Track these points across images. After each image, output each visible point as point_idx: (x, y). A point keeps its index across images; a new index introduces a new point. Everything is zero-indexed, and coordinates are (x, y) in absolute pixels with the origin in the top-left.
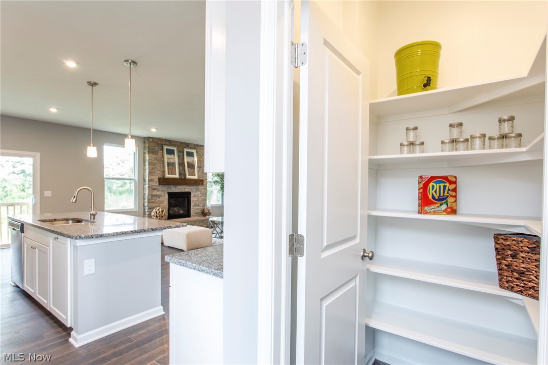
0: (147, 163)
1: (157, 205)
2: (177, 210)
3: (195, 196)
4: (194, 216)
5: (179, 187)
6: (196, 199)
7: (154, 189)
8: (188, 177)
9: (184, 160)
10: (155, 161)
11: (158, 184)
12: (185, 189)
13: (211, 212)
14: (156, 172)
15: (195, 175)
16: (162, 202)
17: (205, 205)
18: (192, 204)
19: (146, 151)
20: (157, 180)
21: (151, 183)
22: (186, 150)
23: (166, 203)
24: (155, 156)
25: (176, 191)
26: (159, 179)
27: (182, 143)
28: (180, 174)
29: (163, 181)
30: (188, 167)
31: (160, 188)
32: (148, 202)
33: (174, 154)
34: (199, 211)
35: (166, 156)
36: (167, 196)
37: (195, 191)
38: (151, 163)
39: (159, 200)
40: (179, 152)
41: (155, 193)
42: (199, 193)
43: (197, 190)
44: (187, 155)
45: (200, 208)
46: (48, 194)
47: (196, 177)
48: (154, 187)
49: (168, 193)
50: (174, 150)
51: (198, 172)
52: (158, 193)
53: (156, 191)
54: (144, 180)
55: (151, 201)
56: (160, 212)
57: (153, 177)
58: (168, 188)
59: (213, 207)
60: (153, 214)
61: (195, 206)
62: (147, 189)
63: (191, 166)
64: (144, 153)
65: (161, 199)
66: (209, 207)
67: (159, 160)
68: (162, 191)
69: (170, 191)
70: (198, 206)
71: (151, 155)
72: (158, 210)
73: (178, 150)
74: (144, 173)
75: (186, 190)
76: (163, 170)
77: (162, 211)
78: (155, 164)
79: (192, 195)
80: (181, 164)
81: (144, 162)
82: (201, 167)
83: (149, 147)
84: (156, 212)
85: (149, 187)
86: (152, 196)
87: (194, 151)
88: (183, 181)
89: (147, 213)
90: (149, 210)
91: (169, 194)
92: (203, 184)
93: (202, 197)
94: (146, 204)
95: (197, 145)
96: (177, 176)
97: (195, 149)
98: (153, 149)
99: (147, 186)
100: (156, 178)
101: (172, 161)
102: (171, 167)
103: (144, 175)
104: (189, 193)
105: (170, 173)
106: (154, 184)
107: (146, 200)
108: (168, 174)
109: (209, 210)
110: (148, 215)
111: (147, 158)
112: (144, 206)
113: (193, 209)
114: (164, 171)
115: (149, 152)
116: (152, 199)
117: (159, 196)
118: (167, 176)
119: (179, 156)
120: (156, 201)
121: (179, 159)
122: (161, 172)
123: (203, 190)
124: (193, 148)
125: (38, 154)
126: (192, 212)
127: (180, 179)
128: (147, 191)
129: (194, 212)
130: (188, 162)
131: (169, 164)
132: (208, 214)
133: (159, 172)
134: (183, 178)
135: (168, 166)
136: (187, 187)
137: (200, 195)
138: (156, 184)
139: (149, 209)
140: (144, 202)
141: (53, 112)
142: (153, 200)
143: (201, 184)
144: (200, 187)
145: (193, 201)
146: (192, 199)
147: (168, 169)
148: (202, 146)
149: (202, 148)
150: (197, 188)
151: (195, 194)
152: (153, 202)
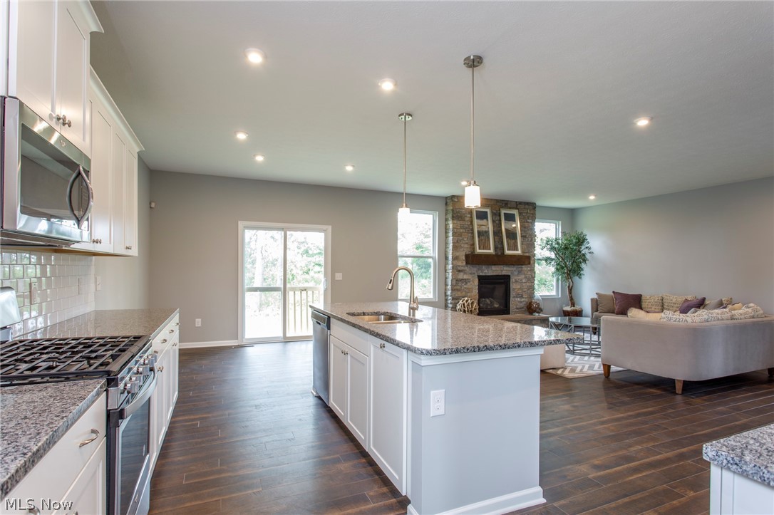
0: (450, 234)
1: (464, 294)
2: (489, 303)
3: (516, 281)
4: (516, 313)
5: (494, 268)
6: (519, 287)
7: (459, 271)
8: (507, 252)
9: (501, 227)
10: (461, 230)
11: (465, 263)
12: (502, 271)
13: (542, 306)
14: (463, 245)
15: (517, 250)
16: (470, 290)
17: (531, 295)
18: (513, 294)
19: (450, 216)
20: (464, 259)
21: (455, 262)
22: (503, 211)
23: (476, 291)
24: (461, 222)
25: (489, 274)
26: (467, 256)
27: (497, 201)
28: (496, 248)
29: (473, 259)
30: (507, 237)
31: (467, 269)
32: (452, 290)
33: (487, 218)
34: (522, 305)
35: (476, 221)
36: (475, 283)
37: (516, 274)
38: (456, 233)
39: (466, 286)
40: (493, 214)
41: (461, 276)
42: (523, 276)
43: (520, 272)
44: (505, 220)
45: (525, 300)
46: (339, 276)
47: (519, 252)
48: (459, 269)
49: (479, 277)
50: (487, 212)
51: (522, 244)
52: (465, 277)
53: (462, 273)
54: (446, 258)
55: (455, 287)
56: (468, 305)
57: (458, 254)
58: (479, 269)
59: (545, 299)
60: (458, 307)
61: (517, 297)
62: (451, 271)
63: (512, 235)
64: (446, 220)
65: (469, 285)
66: (538, 300)
67: (466, 228)
68: (471, 274)
69: (481, 274)
70: (522, 297)
71: (455, 221)
72: (467, 301)
73: (492, 212)
74: (446, 247)
75: (504, 273)
76: (471, 243)
77: (472, 303)
78: (460, 235)
79: (513, 280)
80: (498, 233)
81: (446, 233)
82: (525, 237)
83: (453, 210)
84: (464, 304)
85: (453, 267)
86: (457, 280)
87: (515, 212)
88: (500, 259)
89: (450, 306)
90: (453, 302)
92: (529, 263)
93: (528, 284)
94: (449, 293)
95: (520, 203)
96: (492, 251)
97: (516, 208)
98: (458, 212)
99: (450, 266)
100: (462, 255)
101: (484, 228)
102: (483, 238)
103: (446, 251)
104: (508, 277)
105: (482, 247)
106: (460, 264)
107: (449, 287)
108: (480, 249)
109: (538, 304)
110: (452, 308)
111: (451, 226)
112: (446, 295)
113: (515, 302)
114: (473, 244)
115: (453, 218)
116: (457, 285)
117: (466, 281)
118: (478, 251)
119: (493, 221)
120: (463, 288)
121: (494, 226)
122: (469, 246)
123: (529, 273)
124: (513, 208)
125: (330, 228)
126: (512, 307)
127: (496, 255)
128: (451, 274)
129: (515, 307)
130: (506, 230)
131: (479, 233)
132: (538, 310)
133: (466, 246)
134: (500, 254)
135: (479, 237)
136: (505, 268)
137: (524, 281)
138: (462, 263)
139: (453, 299)
140: (446, 290)
141: (349, 171)
142: (458, 287)
143: (527, 263)
144: (525, 268)
145: (514, 289)
146: (513, 286)
147: (479, 241)
148: (528, 204)
149: (527, 206)
150: (520, 269)
151: (517, 278)
152: (458, 290)
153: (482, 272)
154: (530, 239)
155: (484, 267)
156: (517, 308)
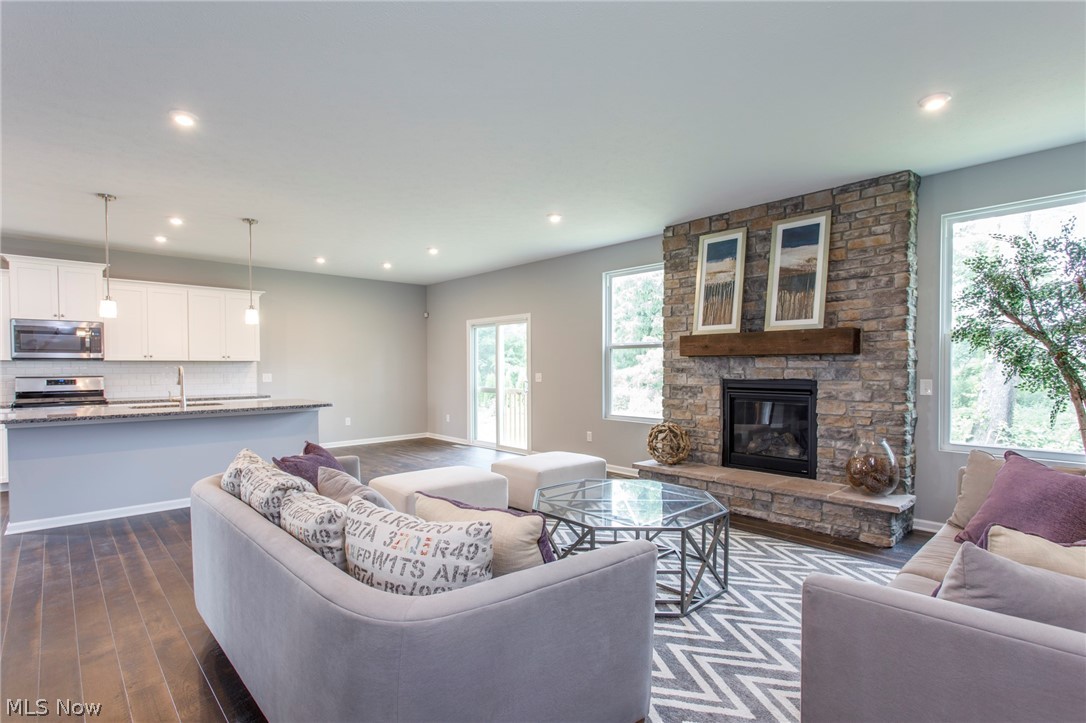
1: (689, 416)
3: (830, 397)
5: (759, 363)
6: (841, 412)
7: (679, 371)
8: (775, 325)
9: (767, 266)
10: (682, 291)
11: (681, 355)
12: (783, 369)
14: (684, 319)
15: (808, 315)
16: (701, 409)
21: (670, 353)
22: (782, 227)
23: (713, 413)
24: (682, 275)
26: (682, 341)
28: (746, 318)
30: (782, 287)
31: (696, 366)
33: (734, 254)
35: (704, 267)
36: (716, 392)
37: (833, 377)
38: (670, 298)
39: (691, 401)
41: (682, 380)
43: (840, 375)
44: (785, 245)
46: (539, 377)
47: (815, 322)
48: (677, 365)
49: (722, 382)
50: (733, 241)
52: (692, 382)
53: (684, 375)
57: (675, 337)
58: (720, 367)
61: (832, 437)
63: (797, 281)
65: (700, 400)
68: (705, 375)
69: (726, 376)
71: (670, 276)
73: (753, 237)
75: (789, 374)
79: (822, 393)
83: (665, 255)
85: (665, 363)
86: (675, 388)
87: (821, 218)
91: (727, 386)
93: (875, 406)
96: (736, 325)
97: (826, 208)
98: (676, 256)
101: (721, 278)
102: (716, 299)
104: (809, 386)
108: (704, 323)
113: (831, 451)
115: (667, 270)
116: (673, 396)
117: (693, 391)
118: (701, 329)
119: (749, 258)
120: (685, 404)
121: (748, 269)
123: (883, 376)
124: (816, 210)
125: (529, 315)
126: (824, 459)
129: (832, 461)
130: (783, 271)
131: (710, 291)
135: (706, 299)
136: (791, 364)
137: (858, 397)
142: (676, 402)
143: (841, 349)
144: (863, 362)
145: (825, 418)
147: (706, 308)
148: (875, 182)
149: (871, 191)
150: (843, 365)
151: (832, 388)
152: (678, 408)
153: (729, 373)
154: (885, 279)
155: (732, 362)
156: (834, 467)
